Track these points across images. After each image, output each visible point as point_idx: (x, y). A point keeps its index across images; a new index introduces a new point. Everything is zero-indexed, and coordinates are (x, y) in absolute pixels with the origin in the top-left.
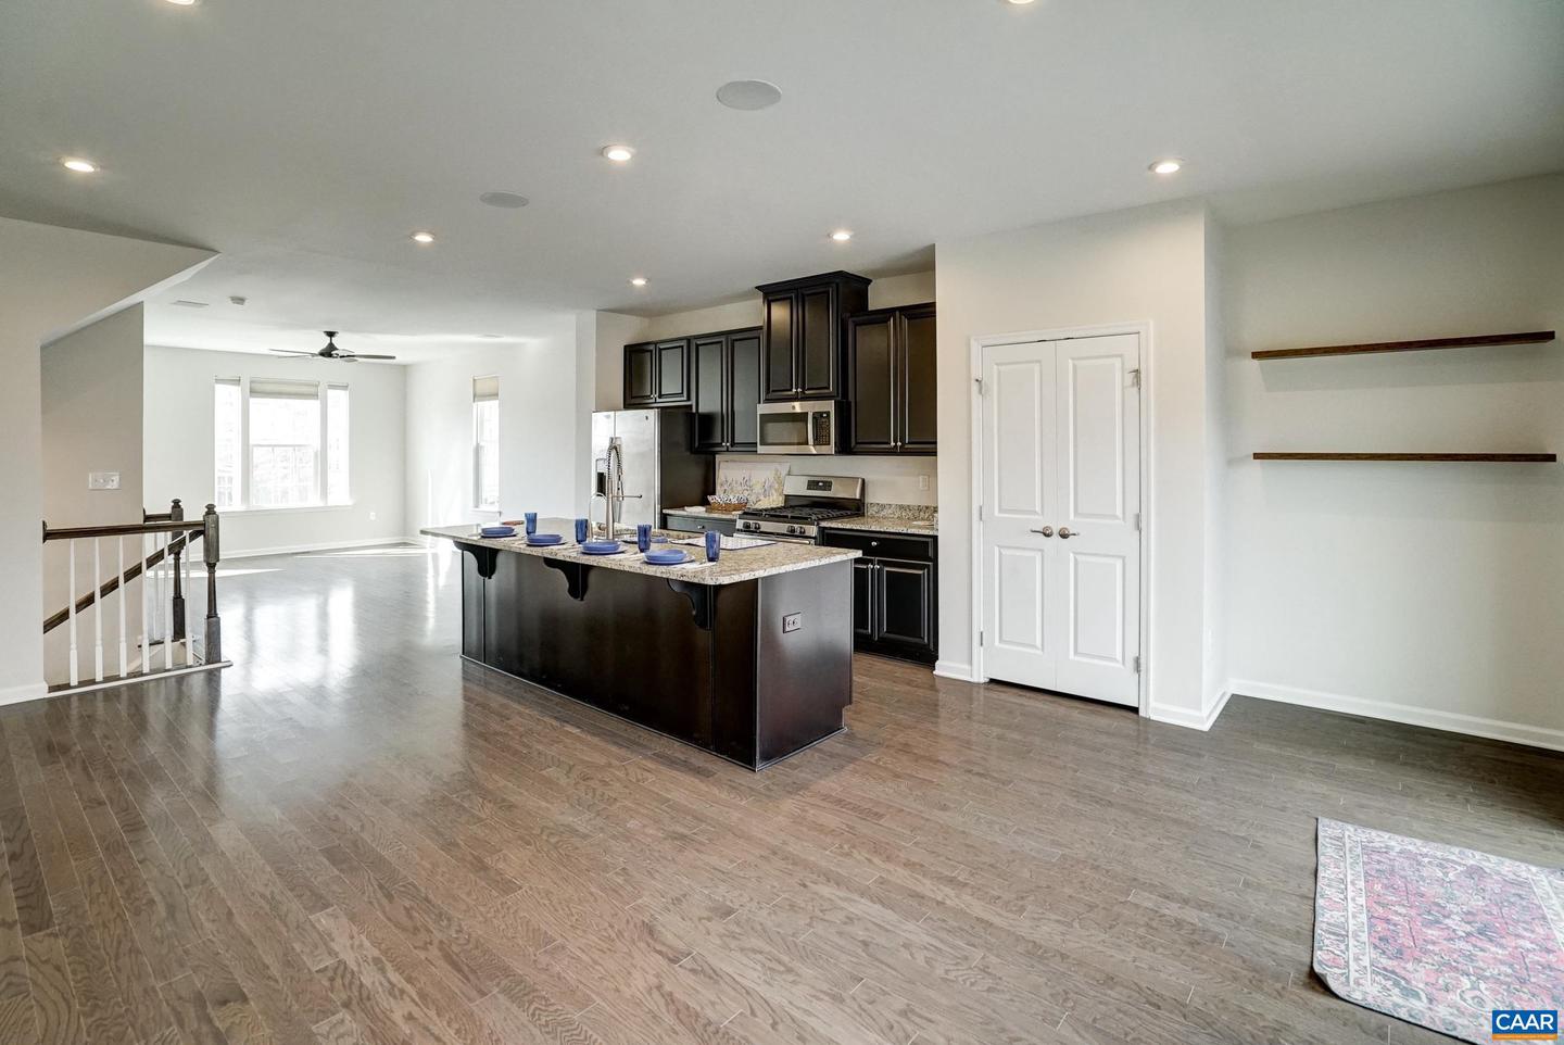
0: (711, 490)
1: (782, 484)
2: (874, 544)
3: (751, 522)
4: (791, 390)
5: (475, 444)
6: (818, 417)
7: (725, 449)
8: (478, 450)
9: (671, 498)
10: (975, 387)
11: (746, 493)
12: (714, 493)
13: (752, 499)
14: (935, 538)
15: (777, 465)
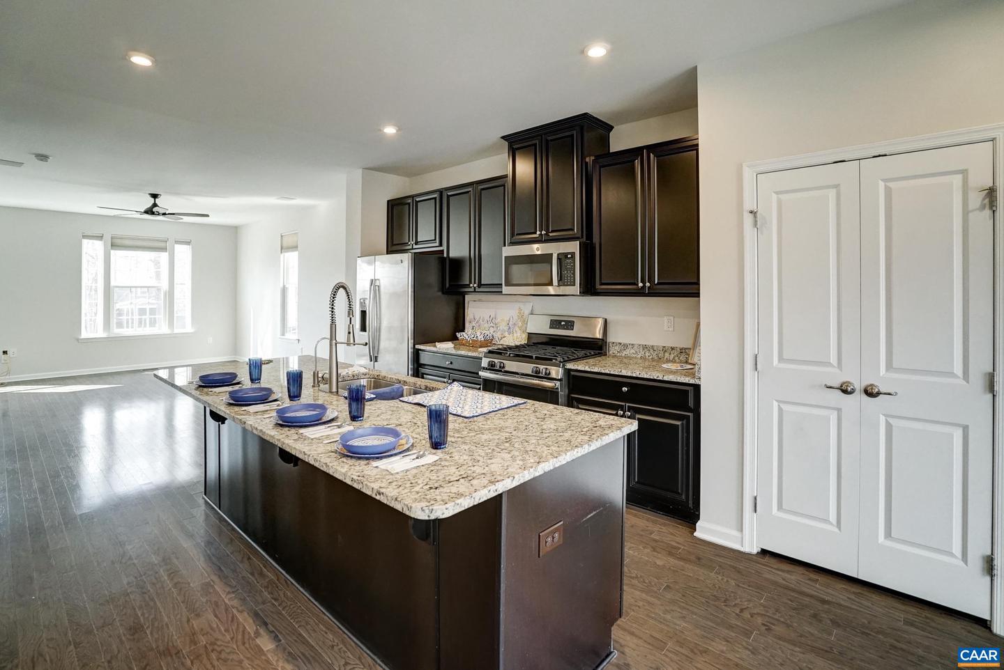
0: (461, 328)
1: (525, 322)
2: (625, 389)
3: (496, 361)
4: (536, 233)
5: (282, 285)
6: (563, 258)
7: (472, 290)
8: (284, 291)
9: (423, 333)
10: (748, 219)
11: (492, 330)
12: (463, 330)
13: (497, 335)
14: (697, 388)
15: (521, 305)
